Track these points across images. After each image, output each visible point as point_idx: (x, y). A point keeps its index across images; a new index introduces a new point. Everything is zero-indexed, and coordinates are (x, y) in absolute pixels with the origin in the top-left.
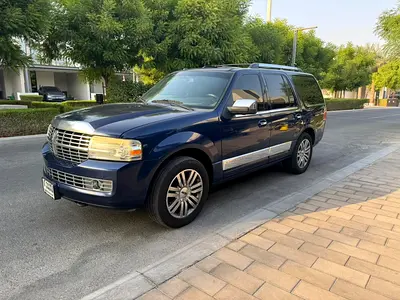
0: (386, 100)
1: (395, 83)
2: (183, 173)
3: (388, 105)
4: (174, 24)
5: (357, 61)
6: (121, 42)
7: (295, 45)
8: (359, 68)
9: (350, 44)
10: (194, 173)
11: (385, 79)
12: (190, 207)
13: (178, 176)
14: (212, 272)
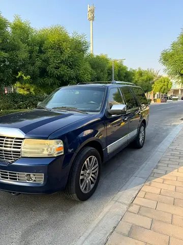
0: (160, 100)
1: (164, 90)
2: (88, 159)
3: (162, 102)
4: (43, 56)
5: (145, 78)
6: (8, 67)
7: (113, 69)
8: (146, 81)
9: (139, 69)
10: (94, 158)
11: (159, 87)
12: (92, 183)
13: (86, 162)
14: (129, 235)
